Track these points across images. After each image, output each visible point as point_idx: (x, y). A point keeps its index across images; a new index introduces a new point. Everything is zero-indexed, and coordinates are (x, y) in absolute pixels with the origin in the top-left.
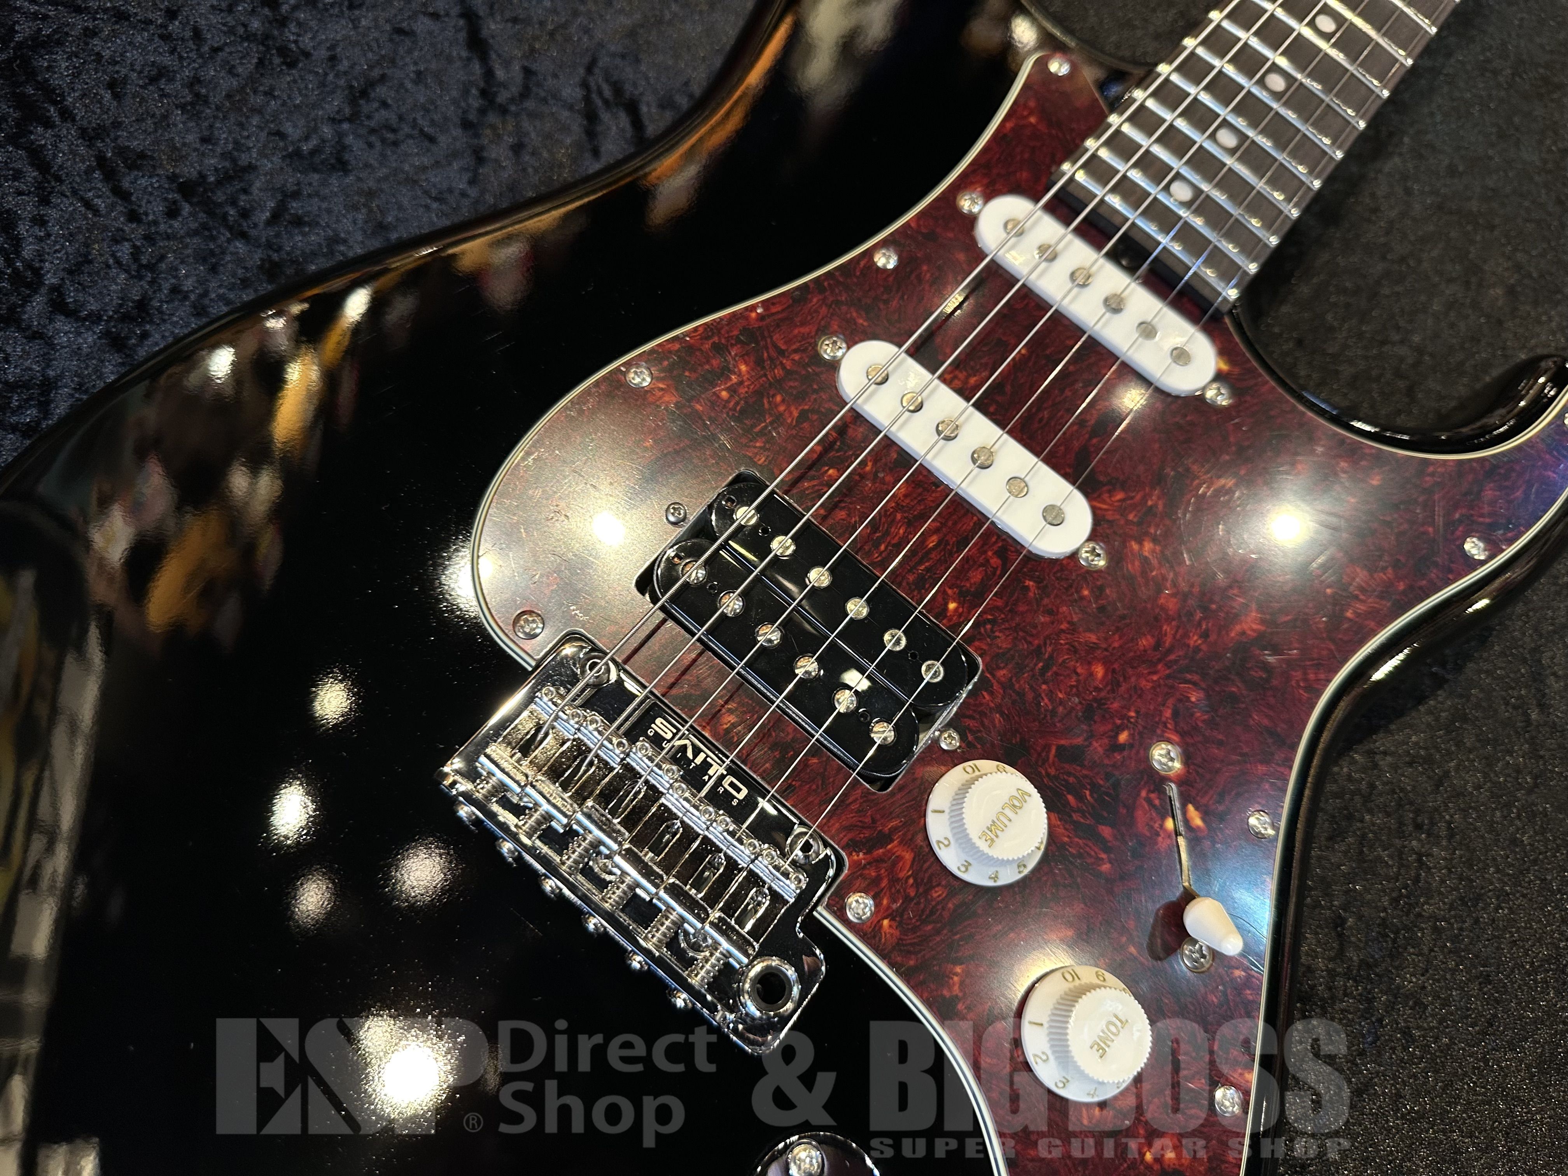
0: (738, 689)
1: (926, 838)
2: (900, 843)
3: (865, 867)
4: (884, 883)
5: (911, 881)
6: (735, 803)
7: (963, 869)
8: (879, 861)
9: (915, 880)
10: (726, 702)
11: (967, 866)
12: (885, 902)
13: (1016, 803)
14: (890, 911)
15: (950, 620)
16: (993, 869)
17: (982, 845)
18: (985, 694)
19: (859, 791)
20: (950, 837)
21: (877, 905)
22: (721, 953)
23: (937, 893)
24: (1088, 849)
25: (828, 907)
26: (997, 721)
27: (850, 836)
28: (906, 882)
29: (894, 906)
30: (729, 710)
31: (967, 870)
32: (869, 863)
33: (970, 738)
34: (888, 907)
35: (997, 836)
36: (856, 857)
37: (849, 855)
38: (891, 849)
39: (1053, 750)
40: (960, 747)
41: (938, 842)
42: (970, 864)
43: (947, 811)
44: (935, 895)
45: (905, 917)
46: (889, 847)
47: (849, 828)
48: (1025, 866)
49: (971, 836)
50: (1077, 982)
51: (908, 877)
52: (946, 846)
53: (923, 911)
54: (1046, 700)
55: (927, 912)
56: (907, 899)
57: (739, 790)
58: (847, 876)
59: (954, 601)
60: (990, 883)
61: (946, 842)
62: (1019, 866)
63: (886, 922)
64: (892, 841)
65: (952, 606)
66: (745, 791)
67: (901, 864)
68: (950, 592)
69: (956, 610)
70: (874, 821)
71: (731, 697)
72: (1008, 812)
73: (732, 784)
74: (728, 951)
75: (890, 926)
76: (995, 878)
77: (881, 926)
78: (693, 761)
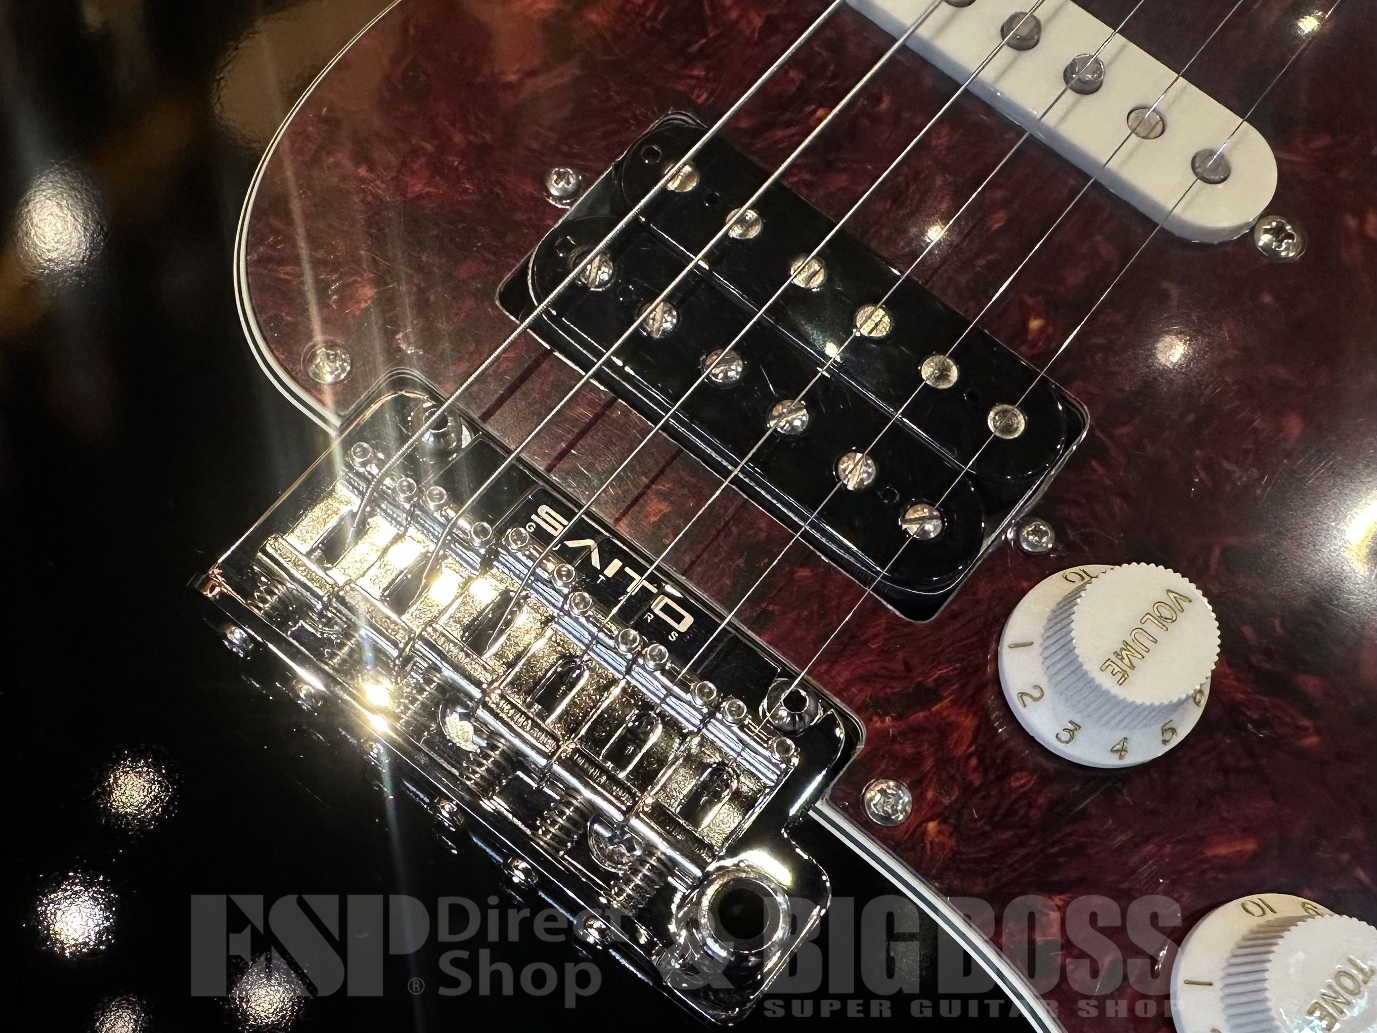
0: (674, 458)
1: (1000, 694)
2: (953, 703)
3: (894, 738)
4: (929, 764)
5: (974, 762)
6: (673, 637)
7: (1065, 736)
8: (918, 730)
9: (981, 761)
10: (653, 481)
11: (1073, 730)
12: (930, 795)
13: (1166, 613)
14: (937, 810)
15: (1033, 346)
16: (1118, 736)
17: (1106, 681)
18: (1094, 464)
19: (883, 621)
20: (1044, 682)
21: (917, 800)
22: (659, 859)
23: (1019, 781)
24: (1280, 714)
25: (834, 802)
26: (1117, 509)
27: (869, 691)
28: (966, 762)
29: (946, 801)
30: (660, 494)
31: (1072, 737)
32: (903, 733)
33: (1071, 535)
34: (935, 803)
35: (1132, 667)
36: (878, 724)
37: (868, 721)
38: (939, 713)
39: (1217, 552)
40: (1053, 550)
41: (1022, 695)
42: (1078, 727)
43: (1038, 641)
44: (1014, 784)
45: (966, 817)
46: (934, 709)
47: (865, 679)
48: (1173, 731)
49: (1086, 667)
50: (1270, 916)
51: (971, 755)
52: (1035, 700)
53: (996, 808)
54: (1203, 475)
55: (1002, 811)
56: (968, 790)
57: (679, 618)
58: (865, 753)
59: (1038, 316)
60: (1112, 761)
61: (1036, 694)
62: (1164, 731)
63: (932, 826)
64: (940, 699)
65: (1035, 324)
66: (689, 620)
67: (956, 735)
68: (1030, 301)
69: (1042, 330)
70: (909, 668)
71: (662, 472)
72: (1152, 627)
73: (666, 609)
74: (670, 859)
75: (940, 832)
76: (1121, 752)
77: (924, 833)
78: (601, 571)
